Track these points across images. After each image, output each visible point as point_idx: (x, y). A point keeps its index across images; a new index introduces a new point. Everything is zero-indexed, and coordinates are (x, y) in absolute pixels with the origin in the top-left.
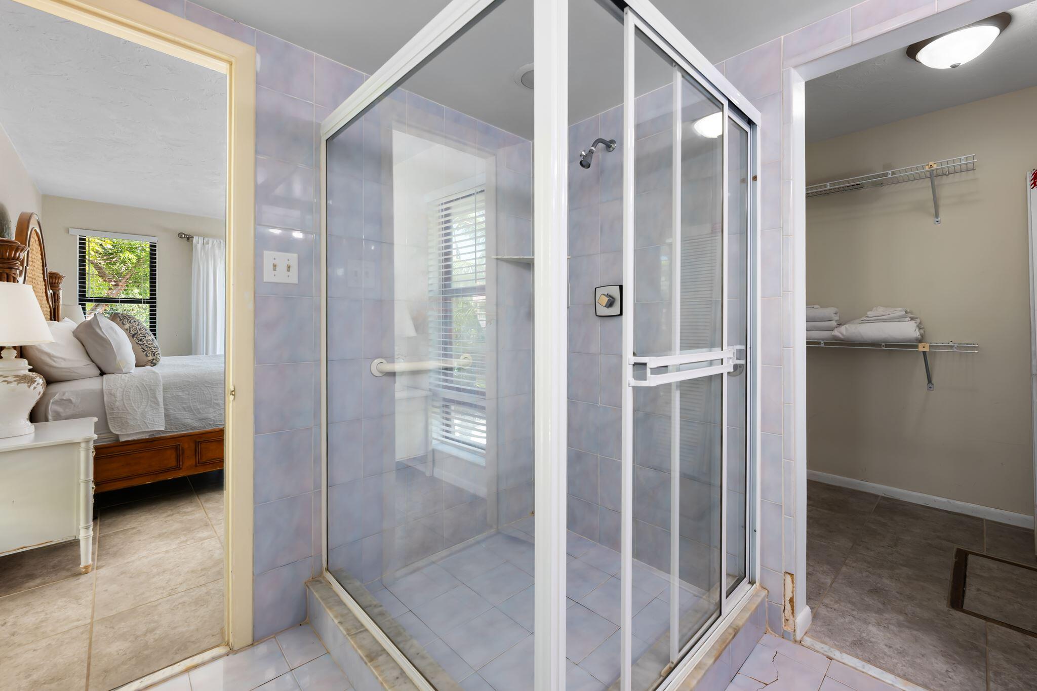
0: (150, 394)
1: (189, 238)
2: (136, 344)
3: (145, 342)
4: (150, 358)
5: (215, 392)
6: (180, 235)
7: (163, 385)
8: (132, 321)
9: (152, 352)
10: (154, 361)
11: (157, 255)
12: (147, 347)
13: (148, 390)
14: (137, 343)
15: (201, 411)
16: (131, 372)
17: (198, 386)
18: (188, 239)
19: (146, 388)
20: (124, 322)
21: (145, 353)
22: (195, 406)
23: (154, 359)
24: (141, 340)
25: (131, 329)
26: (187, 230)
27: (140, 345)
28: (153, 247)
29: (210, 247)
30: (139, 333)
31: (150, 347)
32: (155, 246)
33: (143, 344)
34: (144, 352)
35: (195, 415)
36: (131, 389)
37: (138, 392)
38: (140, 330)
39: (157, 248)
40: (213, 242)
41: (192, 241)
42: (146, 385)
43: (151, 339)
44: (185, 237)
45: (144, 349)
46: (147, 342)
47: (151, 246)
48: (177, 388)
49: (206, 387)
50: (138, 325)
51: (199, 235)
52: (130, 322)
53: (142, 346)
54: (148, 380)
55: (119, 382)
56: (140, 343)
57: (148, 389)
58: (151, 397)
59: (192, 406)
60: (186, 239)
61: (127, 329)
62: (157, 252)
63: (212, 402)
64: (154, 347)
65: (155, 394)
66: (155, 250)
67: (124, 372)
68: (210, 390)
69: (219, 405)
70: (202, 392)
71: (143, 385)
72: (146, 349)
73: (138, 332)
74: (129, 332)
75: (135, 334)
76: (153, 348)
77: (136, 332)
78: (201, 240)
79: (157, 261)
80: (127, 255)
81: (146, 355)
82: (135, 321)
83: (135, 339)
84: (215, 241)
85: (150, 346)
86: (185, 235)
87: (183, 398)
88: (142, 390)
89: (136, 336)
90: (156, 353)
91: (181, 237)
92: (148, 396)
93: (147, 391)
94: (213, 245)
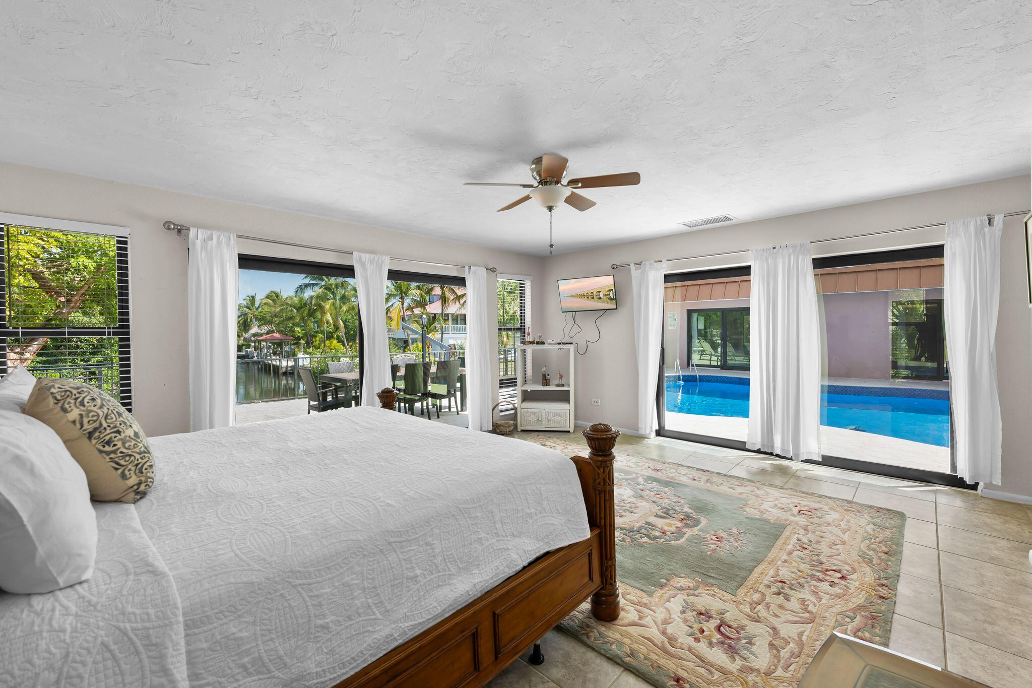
0: (146, 661)
1: (181, 230)
2: (97, 452)
3: (119, 444)
4: (133, 480)
5: (317, 596)
6: (167, 225)
7: (184, 614)
8: (86, 400)
9: (137, 465)
10: (142, 487)
11: (129, 256)
12: (123, 457)
13: (141, 649)
14: (101, 452)
15: (287, 660)
16: (84, 578)
17: (276, 591)
18: (179, 231)
19: (132, 643)
20: (67, 406)
21: (119, 471)
22: (272, 650)
23: (140, 484)
24: (108, 443)
25: (85, 420)
26: (180, 216)
27: (108, 453)
28: (122, 245)
29: (214, 244)
30: (105, 425)
31: (130, 456)
32: (126, 243)
33: (114, 452)
34: (116, 469)
35: (273, 677)
36: (84, 664)
37: (109, 663)
38: (106, 418)
39: (129, 246)
40: (219, 237)
41: (187, 236)
42: (133, 629)
43: (132, 435)
44: (174, 228)
45: (117, 463)
46: (124, 444)
47: (119, 242)
48: (221, 612)
49: (294, 587)
50: (101, 407)
51: (198, 226)
52: (82, 404)
53: (112, 456)
54: (138, 612)
55: (43, 644)
56: (107, 448)
57: (138, 643)
58: (152, 672)
59: (264, 655)
60: (176, 230)
61: (74, 422)
62: (129, 252)
63: (313, 626)
64: (139, 453)
65: (162, 657)
66: (126, 249)
67: (62, 585)
68: (305, 595)
69: (328, 628)
70: (286, 604)
71: (125, 633)
72: (122, 462)
73: (101, 425)
74: (78, 426)
75: (95, 429)
76: (138, 456)
77: (96, 425)
78: (202, 234)
79: (130, 266)
80: (82, 259)
81: (124, 476)
82: (93, 399)
83: (94, 441)
84: (222, 236)
85: (130, 452)
86: (174, 225)
87: (241, 639)
88: (120, 656)
89: (97, 434)
90: (145, 466)
91: (169, 229)
92: (142, 668)
93: (137, 653)
94: (219, 243)
